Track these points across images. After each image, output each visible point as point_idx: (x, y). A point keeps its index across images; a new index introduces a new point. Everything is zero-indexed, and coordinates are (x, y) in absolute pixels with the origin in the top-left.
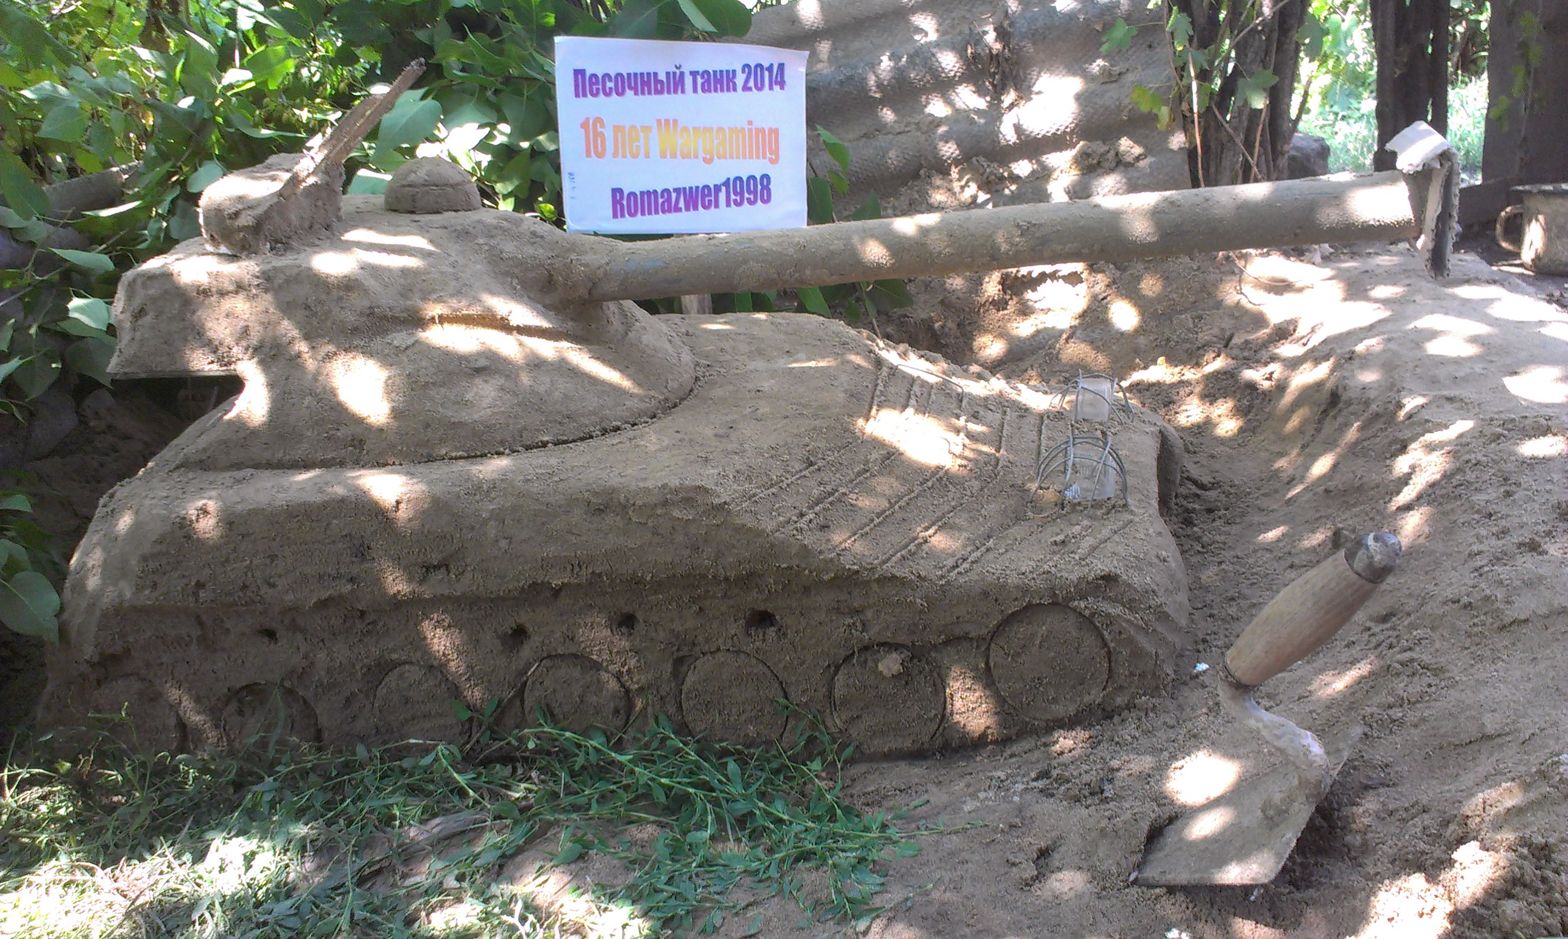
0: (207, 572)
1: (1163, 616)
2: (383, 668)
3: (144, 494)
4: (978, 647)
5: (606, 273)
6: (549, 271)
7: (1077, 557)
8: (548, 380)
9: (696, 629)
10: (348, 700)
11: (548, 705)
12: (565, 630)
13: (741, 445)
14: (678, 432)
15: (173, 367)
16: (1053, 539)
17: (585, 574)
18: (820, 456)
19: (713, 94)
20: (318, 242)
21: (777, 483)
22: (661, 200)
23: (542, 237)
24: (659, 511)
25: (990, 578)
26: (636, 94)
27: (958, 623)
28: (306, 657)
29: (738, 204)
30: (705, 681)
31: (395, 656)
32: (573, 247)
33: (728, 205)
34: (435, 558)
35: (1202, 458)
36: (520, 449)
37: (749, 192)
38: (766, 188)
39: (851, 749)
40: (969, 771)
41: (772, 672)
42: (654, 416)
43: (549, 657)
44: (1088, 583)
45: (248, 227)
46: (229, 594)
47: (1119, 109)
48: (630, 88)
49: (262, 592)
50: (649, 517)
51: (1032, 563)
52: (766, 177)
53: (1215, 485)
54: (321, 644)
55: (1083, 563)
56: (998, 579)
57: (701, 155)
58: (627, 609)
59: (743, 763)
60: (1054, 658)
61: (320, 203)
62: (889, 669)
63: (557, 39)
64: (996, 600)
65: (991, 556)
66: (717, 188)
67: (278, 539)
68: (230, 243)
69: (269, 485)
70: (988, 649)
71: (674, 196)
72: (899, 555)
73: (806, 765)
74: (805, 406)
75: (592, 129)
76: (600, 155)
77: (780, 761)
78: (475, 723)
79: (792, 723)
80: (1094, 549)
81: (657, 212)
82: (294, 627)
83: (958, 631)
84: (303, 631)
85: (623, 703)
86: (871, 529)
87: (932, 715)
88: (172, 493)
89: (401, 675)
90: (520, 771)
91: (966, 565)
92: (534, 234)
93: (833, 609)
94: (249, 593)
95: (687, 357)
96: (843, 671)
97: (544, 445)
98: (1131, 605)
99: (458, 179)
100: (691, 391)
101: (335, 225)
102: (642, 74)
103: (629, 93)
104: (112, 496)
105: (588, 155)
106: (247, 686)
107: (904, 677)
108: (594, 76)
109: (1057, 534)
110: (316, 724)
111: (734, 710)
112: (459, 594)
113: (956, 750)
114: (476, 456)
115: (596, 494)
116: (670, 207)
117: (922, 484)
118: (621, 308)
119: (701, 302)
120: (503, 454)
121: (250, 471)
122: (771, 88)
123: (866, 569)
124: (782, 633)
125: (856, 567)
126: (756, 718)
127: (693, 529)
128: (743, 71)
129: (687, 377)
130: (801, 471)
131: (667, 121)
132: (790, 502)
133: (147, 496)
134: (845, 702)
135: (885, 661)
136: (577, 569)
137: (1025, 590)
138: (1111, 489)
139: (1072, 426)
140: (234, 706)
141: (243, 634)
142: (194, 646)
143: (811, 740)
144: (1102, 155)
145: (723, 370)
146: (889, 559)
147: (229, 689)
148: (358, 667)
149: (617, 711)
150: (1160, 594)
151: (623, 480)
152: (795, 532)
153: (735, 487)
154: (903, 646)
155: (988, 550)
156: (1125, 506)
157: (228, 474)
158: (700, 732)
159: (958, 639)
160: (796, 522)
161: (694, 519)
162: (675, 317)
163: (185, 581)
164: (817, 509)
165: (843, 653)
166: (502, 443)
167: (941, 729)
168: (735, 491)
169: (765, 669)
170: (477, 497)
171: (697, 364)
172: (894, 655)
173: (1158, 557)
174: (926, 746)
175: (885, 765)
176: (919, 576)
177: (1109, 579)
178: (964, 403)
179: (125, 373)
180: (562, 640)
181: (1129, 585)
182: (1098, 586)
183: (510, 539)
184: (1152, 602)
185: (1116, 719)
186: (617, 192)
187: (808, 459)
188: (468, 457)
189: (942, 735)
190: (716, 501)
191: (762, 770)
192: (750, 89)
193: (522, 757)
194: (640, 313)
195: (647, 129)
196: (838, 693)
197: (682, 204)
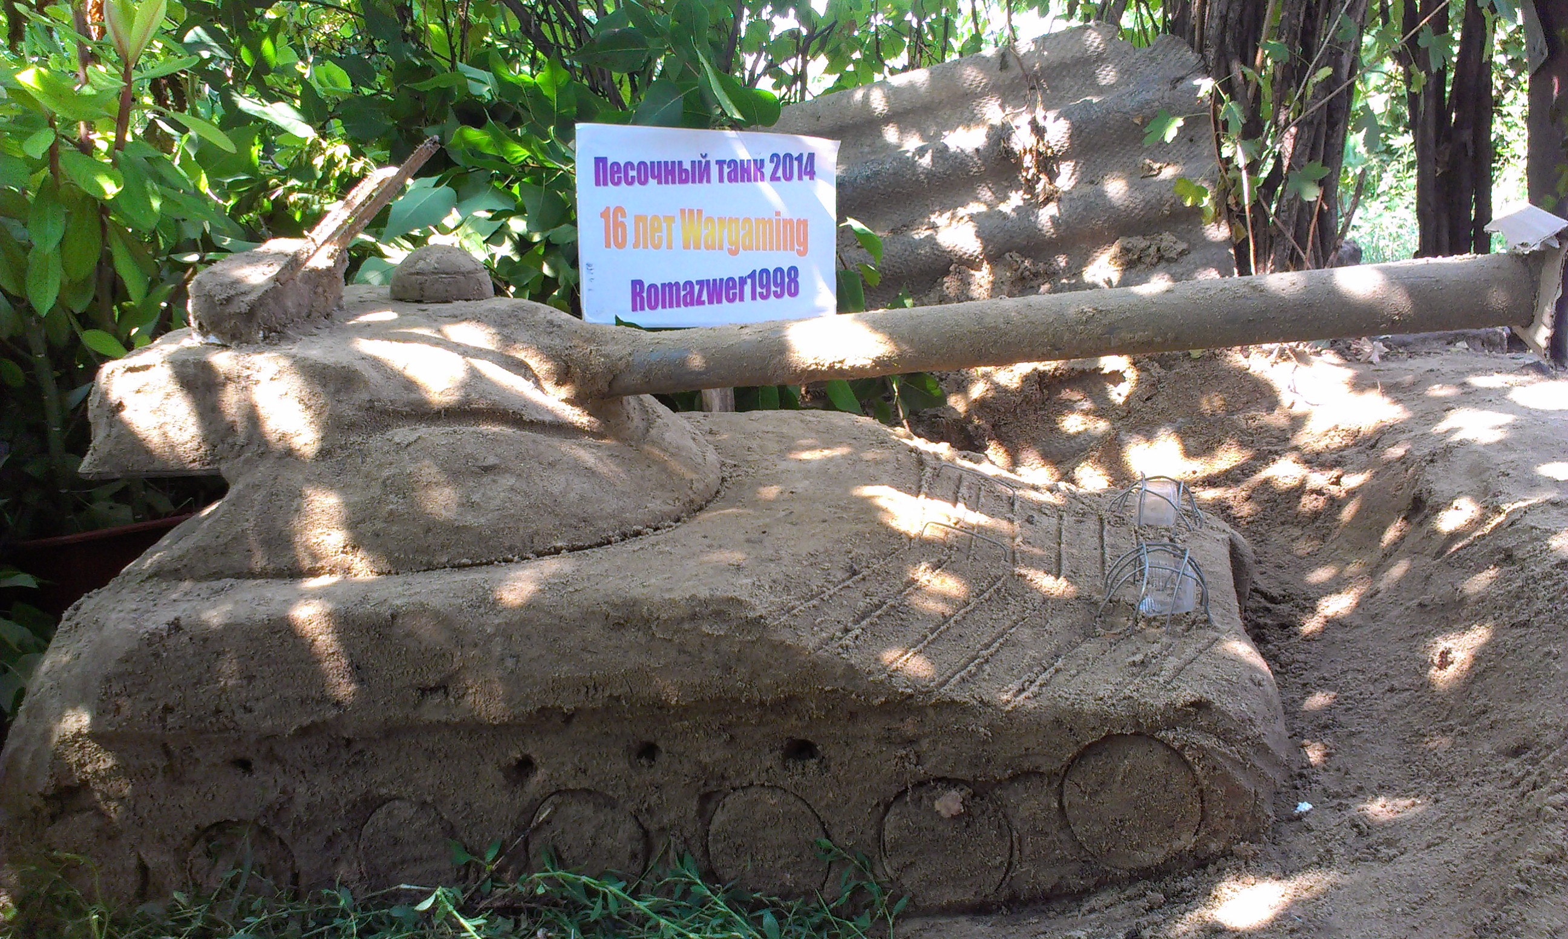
0: (177, 694)
1: (1262, 749)
2: (370, 804)
3: (111, 607)
4: (1050, 784)
5: (628, 365)
6: (566, 362)
7: (1161, 680)
8: (563, 479)
9: (726, 760)
10: (330, 841)
11: (556, 849)
12: (576, 760)
13: (777, 551)
14: (705, 537)
15: (151, 467)
16: (1131, 659)
17: (600, 699)
18: (864, 564)
19: (740, 184)
20: (315, 331)
21: (818, 595)
22: (683, 293)
23: (560, 326)
24: (686, 626)
25: (1063, 704)
26: (660, 182)
27: (1026, 755)
28: (284, 791)
29: (764, 297)
30: (735, 821)
31: (384, 791)
32: (593, 336)
33: (754, 298)
34: (432, 680)
35: (1267, 567)
36: (531, 555)
37: (776, 285)
38: (794, 280)
39: (904, 901)
40: (1043, 929)
41: (813, 811)
42: (678, 520)
43: (558, 792)
44: (1176, 710)
45: (240, 313)
46: (201, 719)
47: (1161, 203)
48: (653, 177)
49: (236, 718)
50: (675, 632)
51: (1110, 687)
52: (793, 269)
53: (1286, 598)
54: (301, 777)
55: (1169, 687)
56: (1073, 704)
57: (726, 246)
58: (648, 738)
59: (780, 916)
60: (1138, 797)
61: (320, 290)
62: (949, 809)
63: (579, 126)
64: (1071, 730)
65: (1061, 678)
66: (743, 281)
67: (256, 658)
68: (220, 333)
69: (249, 597)
70: (1061, 785)
71: (697, 288)
72: (958, 676)
73: (851, 920)
74: (845, 509)
75: (613, 219)
76: (620, 245)
77: (821, 915)
78: (472, 870)
79: (835, 869)
80: (1179, 670)
81: (678, 305)
82: (272, 757)
83: (1026, 765)
84: (281, 761)
85: (639, 847)
86: (925, 647)
87: (997, 862)
88: (143, 606)
89: (390, 814)
90: (524, 925)
91: (1034, 688)
92: (551, 323)
93: (884, 738)
94: (222, 719)
95: (712, 457)
96: (894, 810)
97: (557, 551)
98: (1226, 736)
99: (471, 267)
100: (718, 492)
101: (336, 314)
102: (666, 163)
103: (652, 182)
104: (77, 609)
105: (608, 245)
106: (218, 824)
107: (965, 818)
108: (617, 164)
109: (1134, 654)
110: (292, 868)
111: (769, 856)
112: (457, 720)
113: (1025, 904)
114: (481, 564)
115: (614, 606)
116: (693, 300)
117: (978, 596)
118: (641, 403)
119: (723, 399)
120: (511, 561)
121: (229, 581)
122: (800, 178)
123: (921, 693)
124: (824, 766)
125: (909, 691)
126: (795, 864)
127: (724, 646)
128: (772, 161)
129: (713, 478)
130: (844, 581)
131: (691, 211)
132: (834, 615)
133: (114, 609)
134: (897, 847)
135: (943, 798)
136: (592, 692)
137: (1104, 719)
138: (1189, 602)
139: (1136, 532)
140: (200, 848)
141: (215, 765)
142: (159, 779)
143: (858, 890)
144: (1142, 250)
145: (751, 471)
146: (946, 682)
147: (197, 827)
148: (342, 803)
149: (634, 856)
150: (1258, 722)
151: (645, 591)
152: (840, 650)
153: (772, 598)
154: (963, 782)
155: (1057, 671)
156: (1207, 621)
157: (204, 585)
158: (729, 881)
159: (1028, 774)
160: (841, 639)
161: (726, 636)
162: (697, 415)
163: (152, 704)
164: (864, 623)
165: (894, 789)
166: (511, 549)
167: (1007, 879)
168: (772, 603)
169: (805, 808)
170: (482, 610)
171: (723, 464)
172: (954, 792)
173: (1252, 680)
174: (991, 898)
175: (943, 921)
176: (982, 701)
177: (1200, 705)
178: (1017, 507)
179: (98, 473)
180: (573, 772)
181: (1223, 713)
182: (1189, 714)
183: (517, 657)
184: (1249, 733)
185: (1211, 869)
186: (637, 284)
187: (851, 567)
188: (472, 565)
189: (1009, 886)
190: (751, 615)
191: (801, 925)
192: (778, 179)
193: (528, 909)
194: (662, 409)
195: (670, 219)
196: (889, 834)
197: (705, 297)
